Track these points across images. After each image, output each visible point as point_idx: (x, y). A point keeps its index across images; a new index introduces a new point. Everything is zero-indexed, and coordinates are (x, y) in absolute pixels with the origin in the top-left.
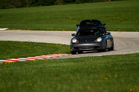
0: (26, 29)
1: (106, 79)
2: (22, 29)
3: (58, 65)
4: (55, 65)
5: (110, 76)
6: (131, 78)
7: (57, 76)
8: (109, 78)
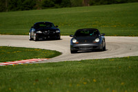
1: (85, 83)
5: (89, 80)
6: (109, 82)
8: (88, 82)
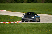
0: (13, 11)
2: (12, 11)
4: (26, 25)
7: (27, 29)
8: (47, 31)
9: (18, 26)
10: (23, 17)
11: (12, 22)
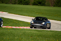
0: (16, 14)
2: (14, 14)
3: (31, 32)
4: (30, 32)
7: (31, 37)
9: (20, 32)
10: (32, 22)
11: (14, 27)
